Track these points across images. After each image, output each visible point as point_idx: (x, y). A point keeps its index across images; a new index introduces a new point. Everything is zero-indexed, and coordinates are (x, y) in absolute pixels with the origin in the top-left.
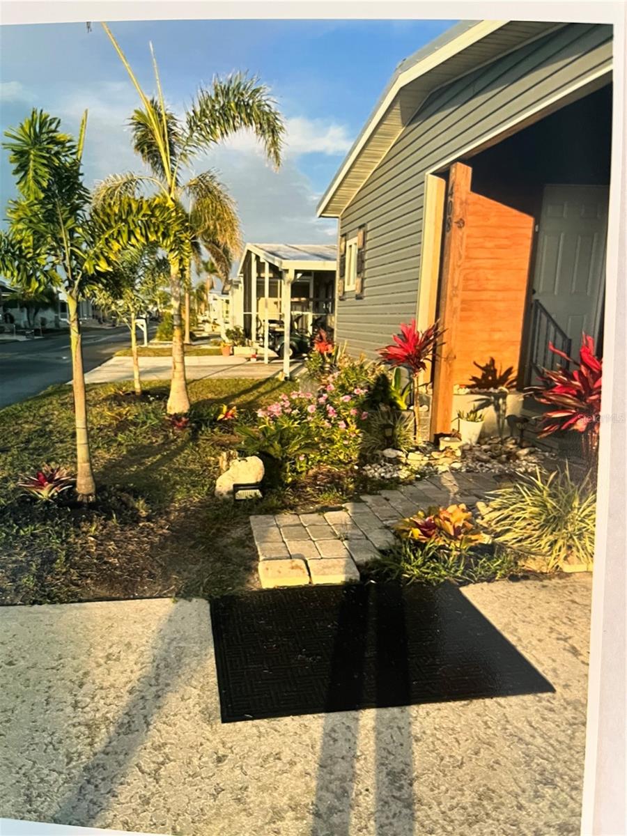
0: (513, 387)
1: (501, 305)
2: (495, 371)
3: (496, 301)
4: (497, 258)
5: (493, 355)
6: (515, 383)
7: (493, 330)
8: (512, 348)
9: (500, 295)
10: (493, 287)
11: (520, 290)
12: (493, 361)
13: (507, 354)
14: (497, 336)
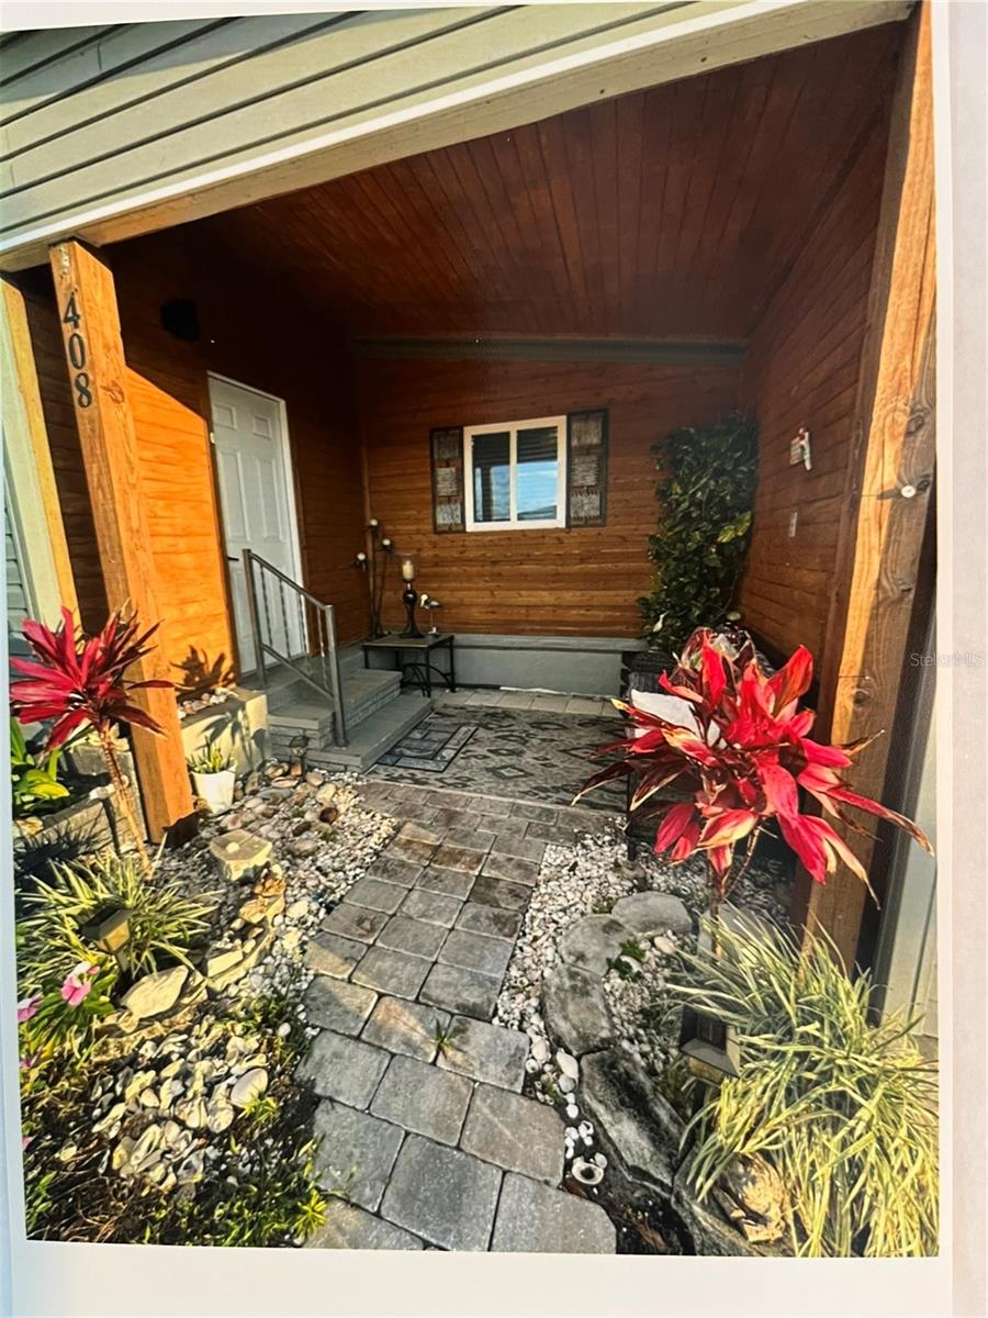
0: (230, 682)
1: (186, 560)
2: (200, 665)
3: (176, 553)
4: (166, 481)
5: (192, 641)
6: (231, 676)
7: (185, 602)
8: (217, 625)
9: (182, 544)
10: (167, 530)
11: (209, 535)
12: (194, 651)
13: (211, 636)
14: (192, 610)
